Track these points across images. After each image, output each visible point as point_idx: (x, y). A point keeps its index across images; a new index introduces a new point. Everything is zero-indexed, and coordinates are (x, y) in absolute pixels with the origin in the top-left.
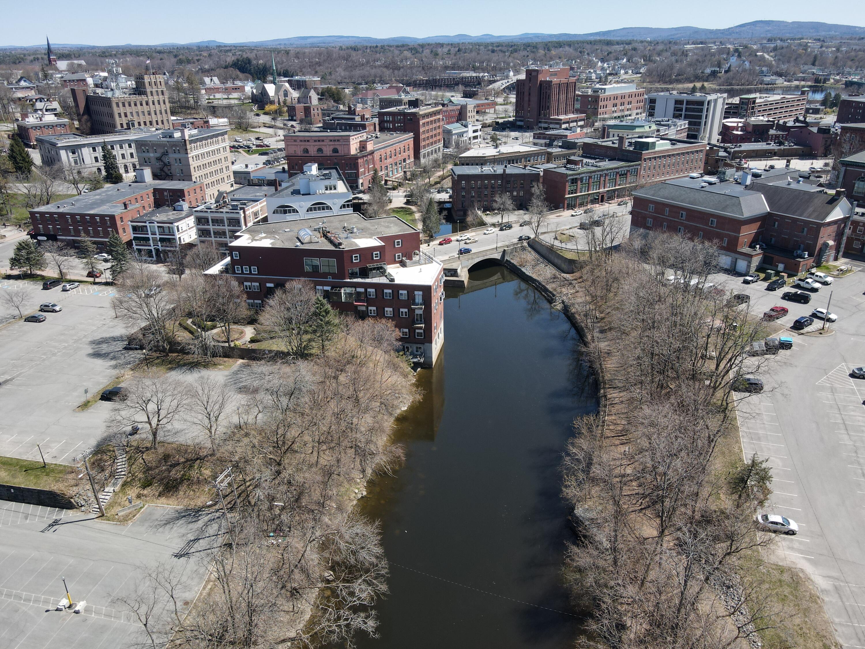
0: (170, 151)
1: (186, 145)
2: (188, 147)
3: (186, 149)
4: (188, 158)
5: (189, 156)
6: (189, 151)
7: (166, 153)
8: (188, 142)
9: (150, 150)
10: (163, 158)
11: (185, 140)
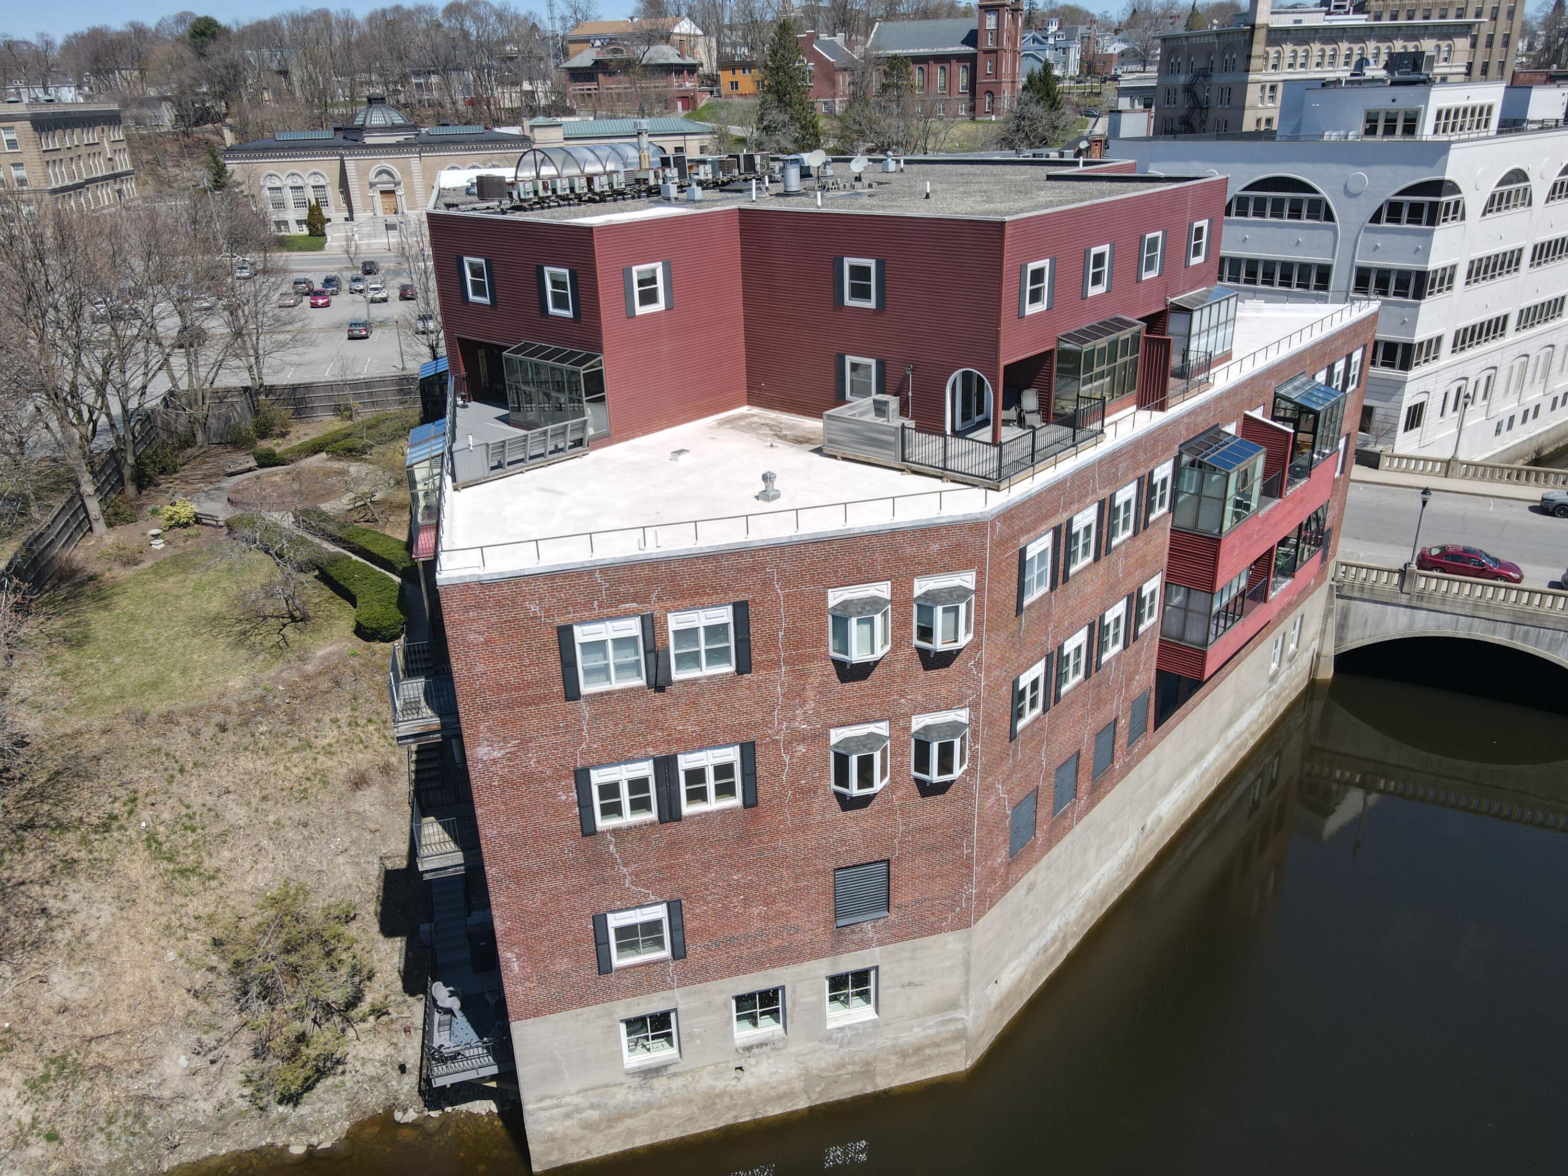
0: (1216, 66)
1: (1250, 43)
2: (1258, 48)
3: (1249, 57)
4: (1246, 83)
5: (1252, 77)
6: (1255, 63)
7: (1205, 73)
8: (1260, 36)
9: (1183, 67)
10: (1199, 90)
11: (1253, 26)
